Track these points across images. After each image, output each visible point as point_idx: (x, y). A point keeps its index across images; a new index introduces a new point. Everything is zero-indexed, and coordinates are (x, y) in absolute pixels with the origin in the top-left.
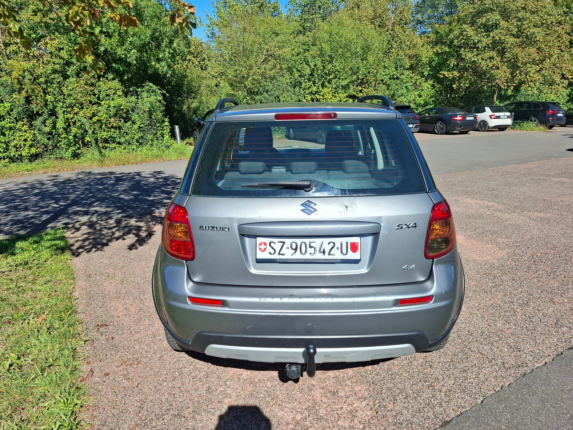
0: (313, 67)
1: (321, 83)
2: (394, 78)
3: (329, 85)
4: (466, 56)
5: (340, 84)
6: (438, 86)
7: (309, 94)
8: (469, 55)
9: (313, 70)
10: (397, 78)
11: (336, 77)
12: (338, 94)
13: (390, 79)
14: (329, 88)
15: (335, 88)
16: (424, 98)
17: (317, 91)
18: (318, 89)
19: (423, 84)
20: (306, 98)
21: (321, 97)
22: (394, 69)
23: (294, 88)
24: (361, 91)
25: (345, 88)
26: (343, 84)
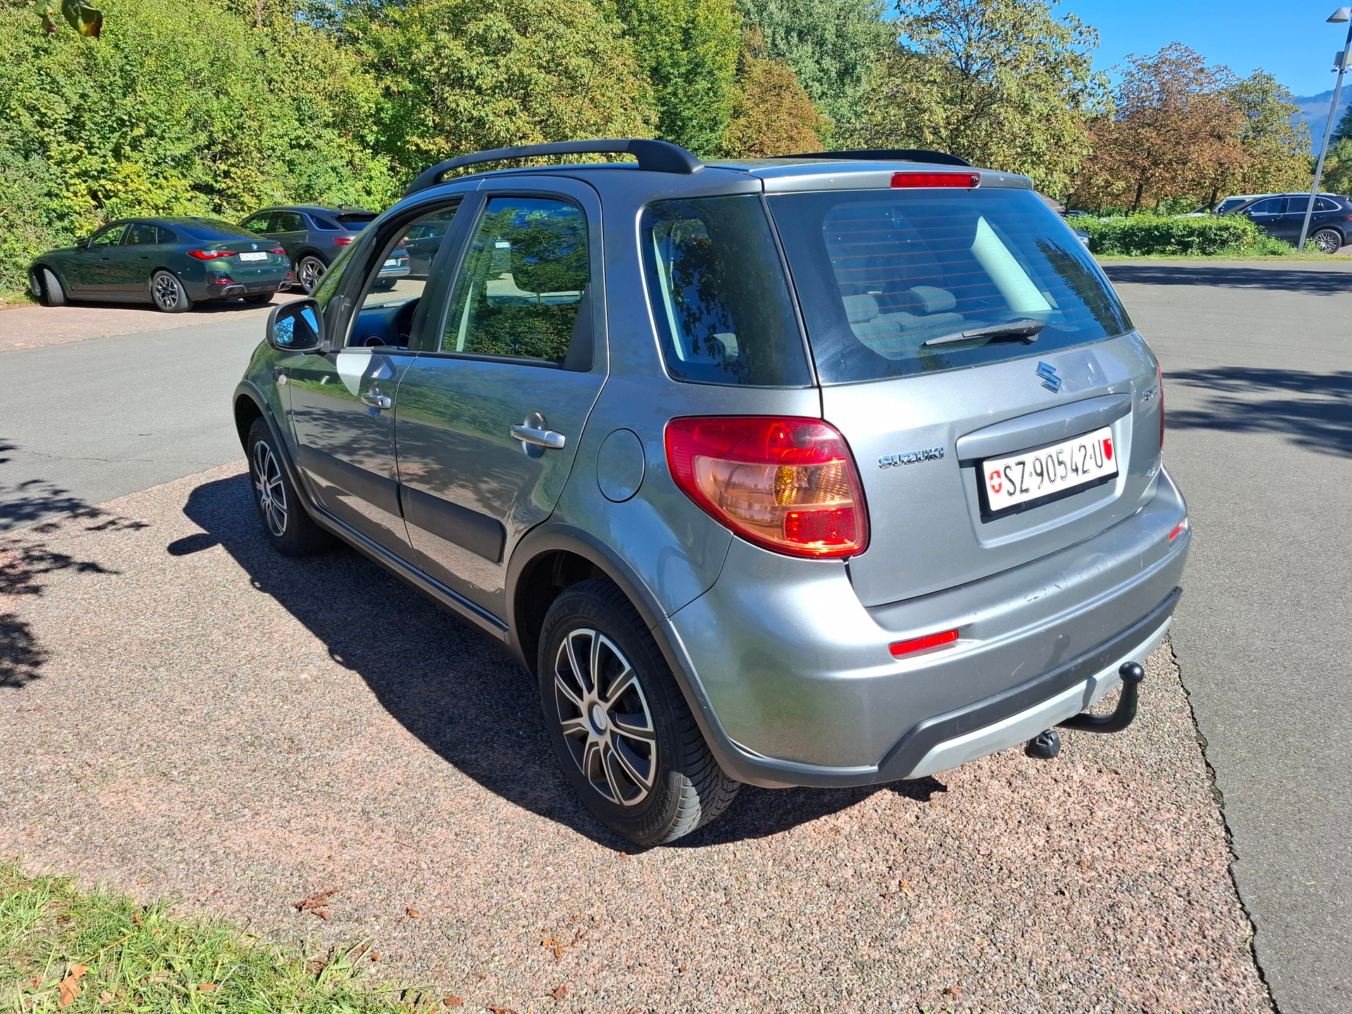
0: (75, 101)
1: (110, 146)
2: (299, 146)
3: (135, 155)
4: (458, 106)
5: (168, 153)
6: (404, 170)
7: (78, 175)
8: (462, 102)
9: (78, 108)
10: (308, 146)
11: (150, 134)
12: (165, 178)
13: (292, 147)
14: (136, 162)
15: (156, 164)
16: (379, 197)
17: (103, 171)
18: (104, 163)
19: (370, 164)
20: (72, 189)
21: (120, 187)
22: (297, 123)
23: (26, 158)
24: (227, 174)
25: (183, 163)
26: (177, 153)
